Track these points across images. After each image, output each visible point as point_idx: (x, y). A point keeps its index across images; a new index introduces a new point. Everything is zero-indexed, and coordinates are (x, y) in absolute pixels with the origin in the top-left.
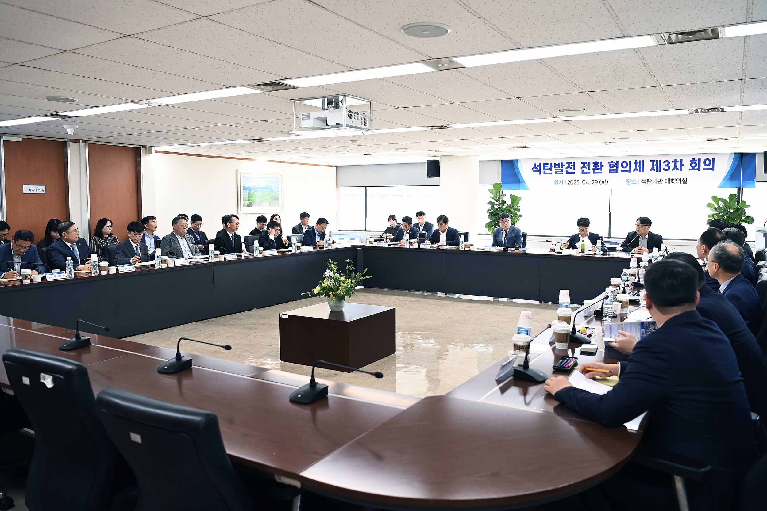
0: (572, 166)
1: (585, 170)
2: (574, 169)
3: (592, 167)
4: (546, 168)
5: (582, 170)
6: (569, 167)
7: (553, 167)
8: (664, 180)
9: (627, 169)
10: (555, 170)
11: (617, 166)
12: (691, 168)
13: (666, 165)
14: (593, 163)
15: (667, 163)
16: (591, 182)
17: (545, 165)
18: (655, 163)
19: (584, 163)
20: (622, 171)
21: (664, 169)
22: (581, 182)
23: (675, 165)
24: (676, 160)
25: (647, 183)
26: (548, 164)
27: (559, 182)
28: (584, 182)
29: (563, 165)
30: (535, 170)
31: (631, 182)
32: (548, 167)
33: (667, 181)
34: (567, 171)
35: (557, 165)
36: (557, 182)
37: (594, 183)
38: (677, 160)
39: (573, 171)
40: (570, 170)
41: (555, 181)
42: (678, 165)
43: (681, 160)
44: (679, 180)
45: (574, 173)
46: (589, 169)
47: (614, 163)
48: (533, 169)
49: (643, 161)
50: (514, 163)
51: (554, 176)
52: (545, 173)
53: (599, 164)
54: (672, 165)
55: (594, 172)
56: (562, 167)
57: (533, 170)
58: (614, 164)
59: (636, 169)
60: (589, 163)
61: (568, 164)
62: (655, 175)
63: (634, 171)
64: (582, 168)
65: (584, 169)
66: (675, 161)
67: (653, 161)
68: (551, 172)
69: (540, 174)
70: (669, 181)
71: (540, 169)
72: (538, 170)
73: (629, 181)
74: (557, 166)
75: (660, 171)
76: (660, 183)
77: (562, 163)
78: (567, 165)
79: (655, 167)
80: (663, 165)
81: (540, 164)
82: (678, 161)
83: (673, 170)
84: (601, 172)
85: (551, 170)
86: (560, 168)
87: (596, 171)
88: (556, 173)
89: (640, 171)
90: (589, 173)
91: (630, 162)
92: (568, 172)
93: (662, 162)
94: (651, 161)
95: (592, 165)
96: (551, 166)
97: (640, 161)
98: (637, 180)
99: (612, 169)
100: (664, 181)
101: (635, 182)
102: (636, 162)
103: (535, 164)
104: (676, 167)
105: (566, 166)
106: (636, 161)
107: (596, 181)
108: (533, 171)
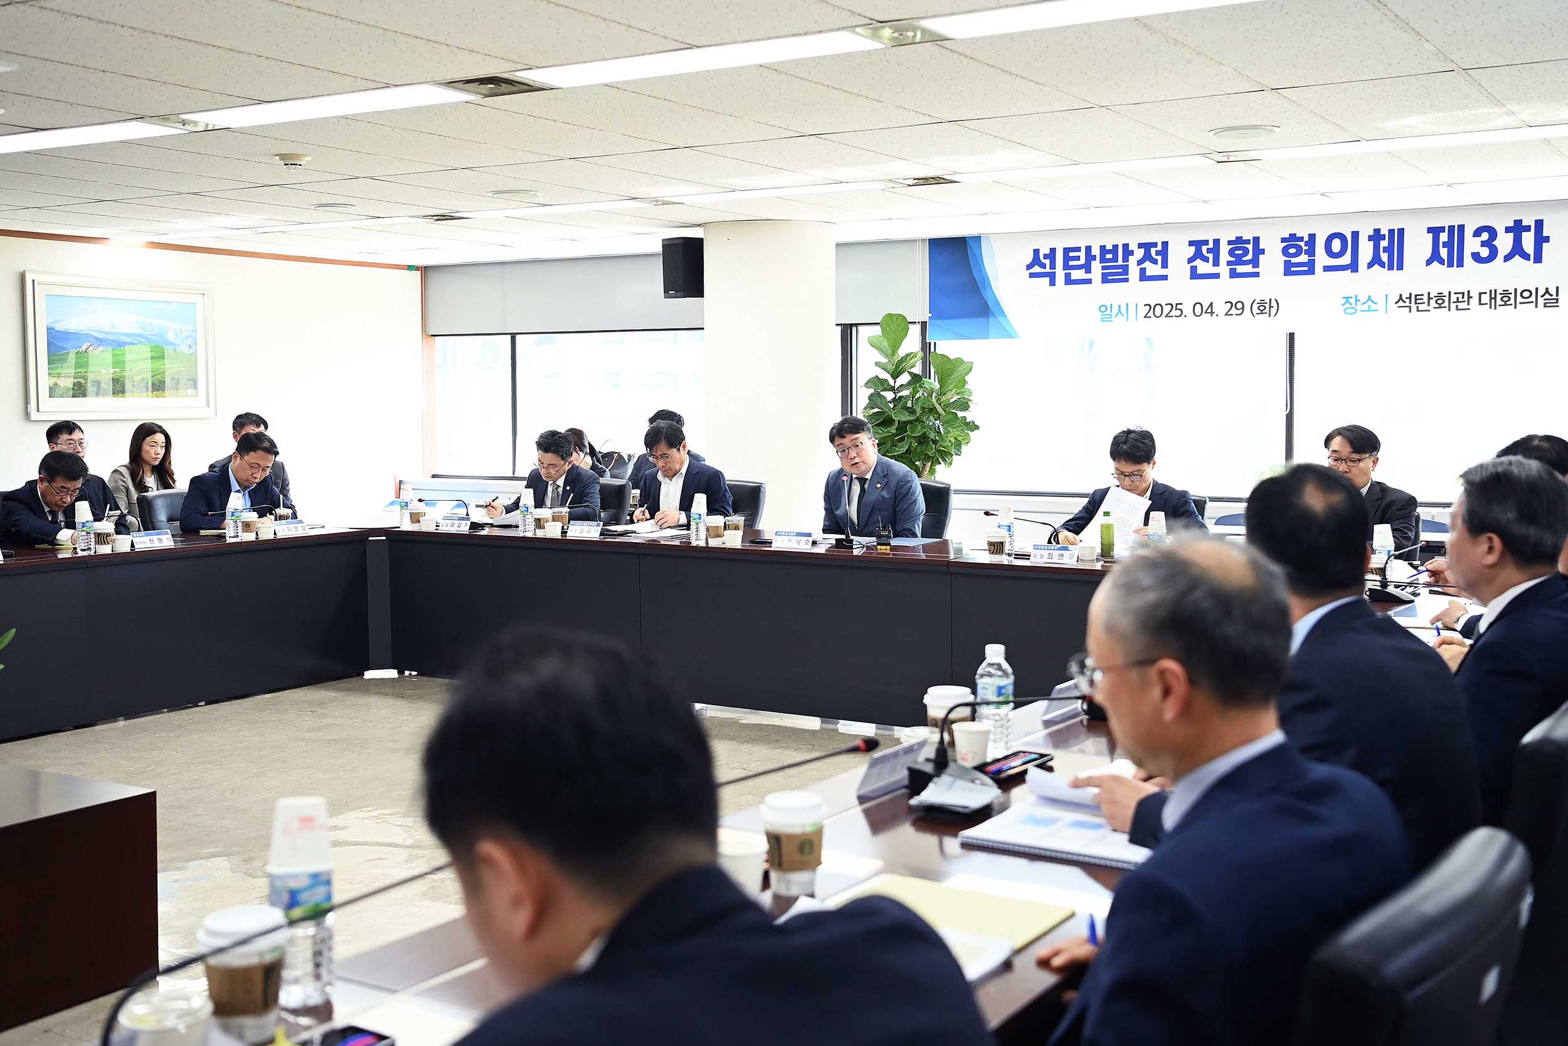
0: (1158, 253)
1: (1203, 267)
2: (1165, 265)
3: (1224, 256)
4: (1071, 263)
5: (1194, 269)
6: (1147, 257)
7: (1094, 258)
8: (1475, 295)
9: (1346, 260)
10: (1103, 268)
11: (1311, 252)
13: (1483, 244)
14: (1230, 243)
15: (1485, 236)
16: (1220, 308)
17: (1071, 254)
18: (1444, 237)
19: (1197, 244)
20: (1327, 269)
21: (1476, 257)
22: (1187, 309)
23: (1517, 242)
24: (1518, 223)
25: (1414, 307)
26: (1078, 249)
27: (1115, 310)
28: (1198, 307)
29: (1127, 252)
30: (1037, 269)
31: (1360, 307)
32: (1078, 258)
33: (1485, 299)
34: (1143, 271)
35: (1109, 252)
36: (1108, 312)
37: (1234, 311)
38: (1524, 224)
39: (1163, 272)
40: (1152, 269)
41: (1103, 308)
42: (1528, 241)
43: (1539, 224)
44: (1528, 296)
45: (1165, 278)
46: (1216, 263)
47: (1301, 239)
48: (1029, 267)
49: (1401, 231)
50: (971, 248)
51: (1099, 292)
52: (1069, 281)
53: (1250, 247)
54: (1504, 243)
55: (1234, 274)
56: (1126, 259)
57: (1032, 270)
58: (1302, 244)
59: (1376, 261)
60: (1217, 242)
61: (1146, 246)
62: (1444, 278)
63: (1370, 265)
64: (1190, 260)
65: (1198, 263)
66: (1517, 229)
67: (1435, 231)
68: (1088, 276)
69: (1052, 283)
70: (1493, 298)
71: (1053, 266)
72: (1048, 270)
73: (1352, 301)
74: (1109, 256)
75: (1461, 264)
76: (1461, 306)
77: (1126, 246)
78: (1142, 250)
79: (1444, 253)
80: (1472, 244)
81: (1053, 250)
82: (1528, 228)
83: (1507, 258)
84: (1257, 275)
85: (1088, 271)
86: (1120, 262)
87: (1240, 269)
88: (1105, 279)
89: (1391, 268)
90: (1217, 276)
91: (1355, 235)
92: (1143, 277)
93: (1469, 233)
94: (1430, 230)
95: (1224, 249)
96: (1090, 257)
97: (1391, 232)
98: (1379, 298)
99: (1294, 260)
100: (1474, 301)
101: (1373, 306)
103: (1036, 252)
104: (1517, 250)
105: (1139, 253)
106: (1377, 231)
107: (1239, 306)
108: (1032, 275)
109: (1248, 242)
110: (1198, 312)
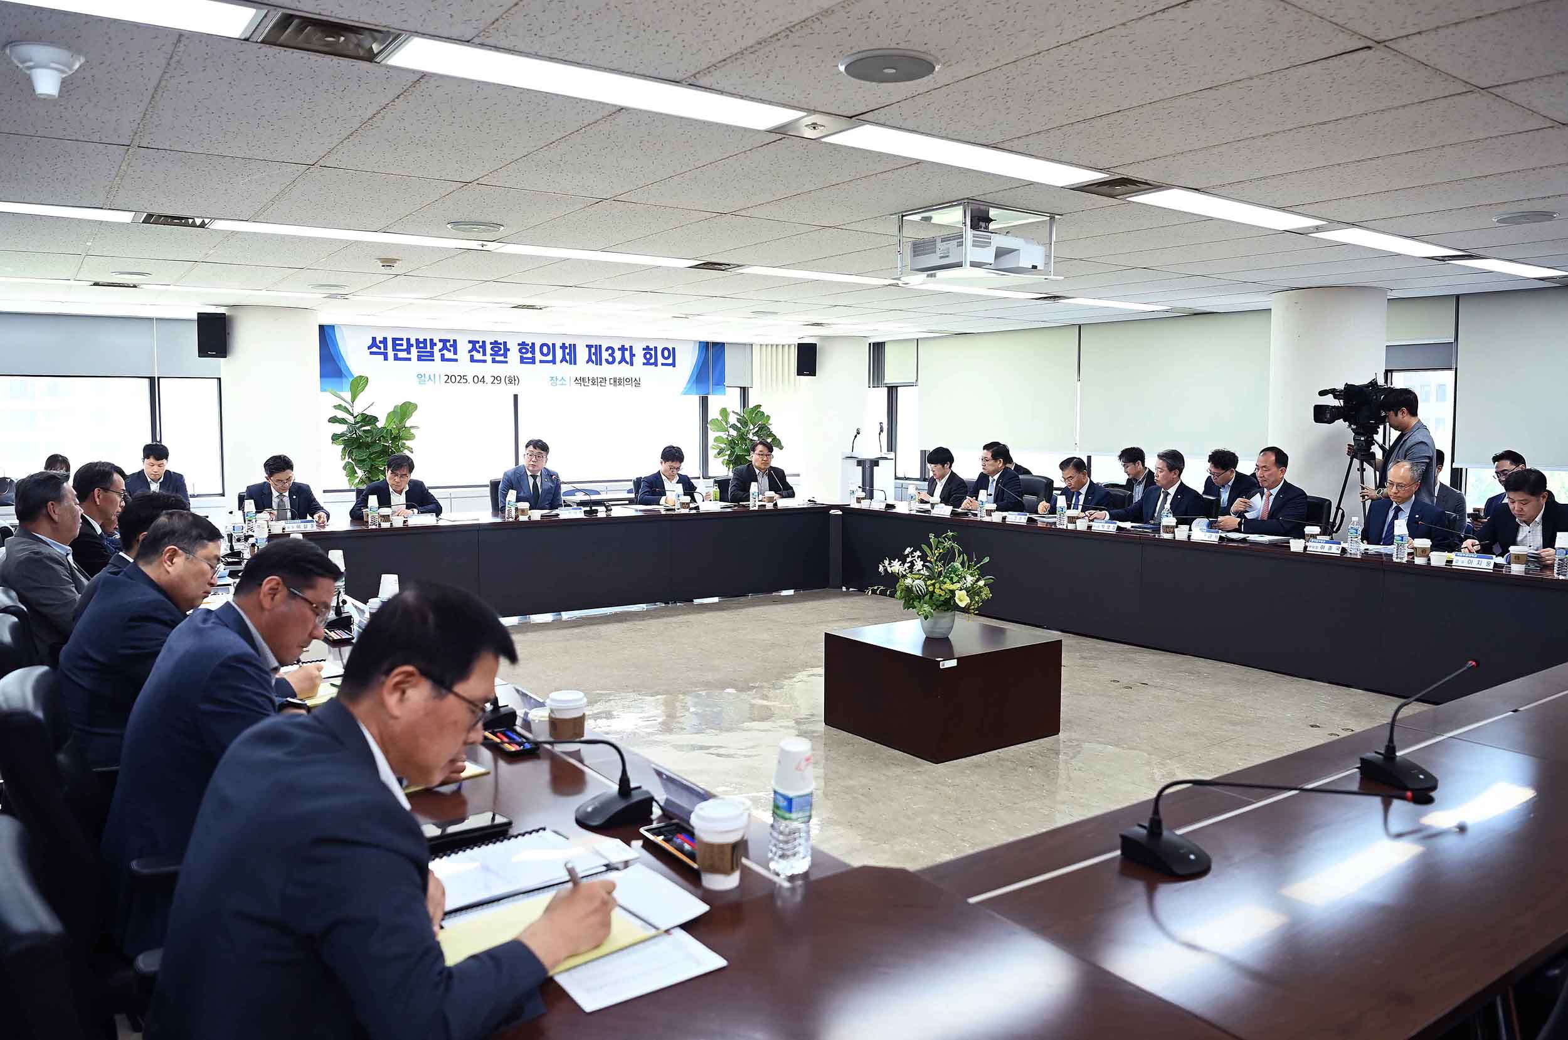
0: (451, 346)
1: (477, 356)
2: (455, 353)
3: (489, 351)
4: (398, 347)
5: (472, 357)
6: (444, 348)
7: (412, 345)
8: (608, 379)
9: (550, 358)
10: (418, 352)
11: (533, 352)
12: (645, 361)
13: (610, 355)
14: (491, 343)
15: (610, 351)
16: (489, 379)
17: (397, 342)
18: (593, 350)
19: (473, 343)
20: (541, 362)
21: (607, 361)
22: (470, 379)
23: (623, 354)
24: (623, 346)
25: (582, 384)
26: (402, 340)
27: (427, 376)
28: (476, 378)
29: (433, 344)
30: (374, 349)
31: (558, 382)
32: (402, 345)
33: (612, 381)
34: (443, 355)
35: (421, 342)
36: (423, 378)
37: (496, 381)
38: (626, 347)
39: (455, 357)
40: (448, 355)
41: (419, 376)
42: (627, 354)
43: (631, 347)
44: (628, 380)
45: (456, 360)
46: (484, 354)
47: (528, 345)
48: (369, 348)
49: (574, 345)
50: (329, 334)
51: (415, 366)
52: (396, 358)
53: (502, 346)
54: (618, 355)
55: (494, 361)
56: (432, 348)
57: (372, 350)
58: (528, 347)
59: (564, 359)
60: (484, 342)
61: (444, 341)
62: (593, 371)
63: (561, 362)
64: (470, 351)
65: (474, 353)
66: (623, 349)
67: (589, 347)
68: (408, 356)
69: (386, 359)
70: (615, 381)
71: (386, 348)
72: (382, 350)
73: (555, 379)
74: (421, 345)
75: (601, 364)
76: (603, 384)
77: (431, 340)
78: (442, 344)
79: (593, 358)
80: (605, 355)
81: (385, 339)
82: (627, 349)
83: (620, 363)
84: (506, 362)
85: (409, 353)
86: (429, 349)
87: (498, 358)
88: (419, 359)
89: (571, 364)
90: (485, 361)
91: (554, 345)
92: (443, 359)
93: (603, 349)
94: (587, 346)
95: (488, 347)
96: (409, 345)
97: (570, 345)
98: (567, 378)
99: (525, 356)
100: (608, 382)
101: (564, 383)
102: (563, 347)
103: (374, 339)
104: (623, 359)
105: (440, 345)
106: (564, 344)
107: (499, 379)
108: (371, 353)
109: (501, 344)
110: (476, 381)
